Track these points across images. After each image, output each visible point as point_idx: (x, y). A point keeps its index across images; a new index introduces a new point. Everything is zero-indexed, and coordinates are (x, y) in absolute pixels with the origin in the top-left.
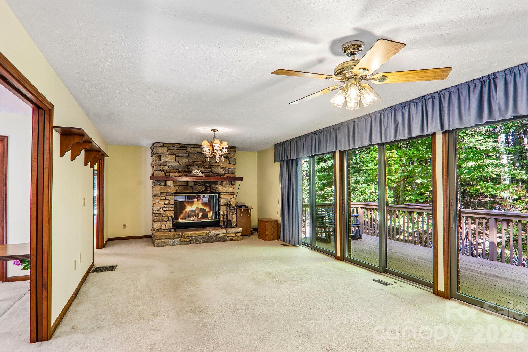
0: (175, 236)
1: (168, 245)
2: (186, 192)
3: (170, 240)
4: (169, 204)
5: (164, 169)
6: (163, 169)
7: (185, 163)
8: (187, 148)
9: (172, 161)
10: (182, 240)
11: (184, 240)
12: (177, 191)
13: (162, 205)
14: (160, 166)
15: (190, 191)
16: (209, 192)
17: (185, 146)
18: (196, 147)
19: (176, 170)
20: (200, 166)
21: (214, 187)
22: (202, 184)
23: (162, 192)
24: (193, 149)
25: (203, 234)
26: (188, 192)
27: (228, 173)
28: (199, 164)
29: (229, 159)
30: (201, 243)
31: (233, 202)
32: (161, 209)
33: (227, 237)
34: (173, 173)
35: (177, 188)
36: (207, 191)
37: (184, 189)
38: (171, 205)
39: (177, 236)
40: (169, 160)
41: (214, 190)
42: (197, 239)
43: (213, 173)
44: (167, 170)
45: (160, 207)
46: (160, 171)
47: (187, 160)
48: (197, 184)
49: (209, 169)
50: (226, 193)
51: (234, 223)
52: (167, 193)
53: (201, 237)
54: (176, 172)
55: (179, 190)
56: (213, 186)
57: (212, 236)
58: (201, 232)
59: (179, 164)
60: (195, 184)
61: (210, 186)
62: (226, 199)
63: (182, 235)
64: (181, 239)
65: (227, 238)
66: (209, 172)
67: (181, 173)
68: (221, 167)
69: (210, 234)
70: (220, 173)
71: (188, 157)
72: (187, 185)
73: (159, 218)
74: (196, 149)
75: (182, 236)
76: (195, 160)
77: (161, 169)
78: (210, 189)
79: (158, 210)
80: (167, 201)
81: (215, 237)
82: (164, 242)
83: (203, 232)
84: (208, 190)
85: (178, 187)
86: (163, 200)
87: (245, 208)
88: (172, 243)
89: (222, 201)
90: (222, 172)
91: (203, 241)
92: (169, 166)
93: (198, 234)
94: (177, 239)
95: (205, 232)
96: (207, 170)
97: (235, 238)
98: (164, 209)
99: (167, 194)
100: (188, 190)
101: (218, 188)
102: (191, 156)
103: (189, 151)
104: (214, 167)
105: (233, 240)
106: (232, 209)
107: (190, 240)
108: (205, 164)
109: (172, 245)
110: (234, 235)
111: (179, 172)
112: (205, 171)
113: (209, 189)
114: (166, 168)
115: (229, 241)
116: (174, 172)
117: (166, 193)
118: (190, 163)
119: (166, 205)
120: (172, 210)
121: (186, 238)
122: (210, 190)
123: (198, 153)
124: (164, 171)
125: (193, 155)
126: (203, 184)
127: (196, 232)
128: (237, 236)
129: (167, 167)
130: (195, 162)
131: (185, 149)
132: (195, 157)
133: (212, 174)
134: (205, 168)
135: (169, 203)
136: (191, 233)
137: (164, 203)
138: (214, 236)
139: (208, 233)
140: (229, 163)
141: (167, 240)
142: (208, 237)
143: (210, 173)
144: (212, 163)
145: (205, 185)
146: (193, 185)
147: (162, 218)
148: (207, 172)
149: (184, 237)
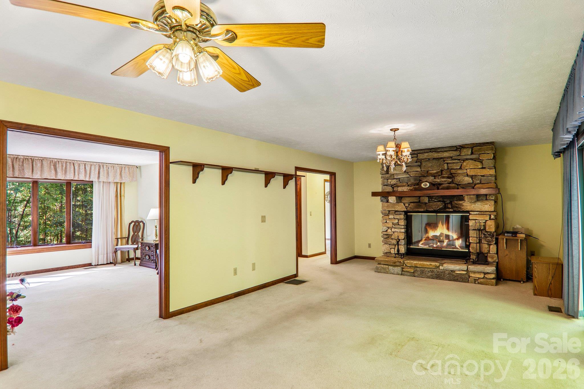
0: (395, 263)
1: (387, 273)
2: (419, 210)
3: (390, 267)
4: (399, 225)
5: (392, 183)
6: (390, 183)
7: (416, 174)
8: (418, 155)
9: (401, 172)
10: (404, 270)
11: (407, 270)
12: (407, 209)
13: (390, 225)
14: (388, 180)
15: (424, 209)
16: (450, 210)
17: (416, 152)
18: (430, 152)
19: (405, 184)
20: (436, 176)
21: (457, 204)
22: (439, 200)
23: (389, 210)
24: (426, 154)
25: (431, 267)
26: (421, 210)
27: (481, 183)
28: (435, 173)
29: (481, 162)
30: (428, 277)
31: (490, 226)
32: (389, 230)
33: (469, 276)
34: (401, 187)
35: (407, 205)
36: (448, 210)
37: (416, 207)
38: (400, 226)
39: (398, 264)
40: (398, 172)
41: (457, 207)
42: (422, 272)
43: (455, 184)
44: (395, 184)
45: (388, 227)
46: (387, 185)
47: (419, 169)
48: (433, 200)
49: (448, 179)
50: (478, 213)
51: (492, 258)
52: (396, 211)
53: (429, 269)
54: (404, 186)
55: (410, 207)
56: (456, 202)
57: (444, 271)
58: (428, 263)
59: (408, 176)
60: (429, 200)
61: (451, 203)
62: (476, 221)
63: (404, 263)
64: (402, 268)
65: (469, 278)
66: (449, 183)
67: (411, 186)
68: (468, 174)
69: (441, 267)
70: (466, 183)
71: (420, 166)
72: (419, 202)
73: (387, 240)
74: (431, 154)
75: (405, 265)
76: (430, 169)
77: (389, 183)
78: (452, 206)
79: (387, 231)
80: (396, 221)
81: (449, 274)
82: (383, 268)
83: (431, 263)
84: (449, 208)
85: (409, 204)
86: (390, 219)
87: (512, 236)
88: (392, 271)
89: (471, 223)
90: (470, 182)
91: (431, 275)
92: (397, 179)
93: (424, 265)
94: (398, 267)
95: (433, 264)
96: (445, 181)
97: (482, 280)
98: (393, 230)
99: (396, 213)
100: (421, 208)
101: (463, 206)
102: (424, 164)
103: (421, 158)
104: (458, 175)
105: (478, 283)
106: (487, 237)
107: (414, 272)
108: (444, 172)
109: (393, 274)
110: (482, 276)
111: (408, 186)
112: (443, 182)
113: (450, 206)
114: (393, 182)
115: (472, 283)
116: (403, 186)
117: (394, 212)
118: (423, 174)
119: (395, 225)
120: (402, 231)
121: (409, 267)
122: (452, 208)
123: (434, 159)
124: (392, 186)
125: (427, 163)
126: (441, 199)
127: (422, 263)
128: (486, 278)
129: (394, 180)
130: (430, 172)
131: (416, 156)
132: (430, 165)
133: (453, 185)
134: (443, 177)
135: (398, 223)
136: (415, 262)
137: (393, 223)
138: (447, 272)
139: (438, 266)
140: (483, 168)
141: (387, 266)
142: (438, 272)
143: (451, 185)
144: (454, 170)
145: (444, 201)
146: (427, 202)
147: (391, 240)
148: (446, 183)
149: (406, 266)
